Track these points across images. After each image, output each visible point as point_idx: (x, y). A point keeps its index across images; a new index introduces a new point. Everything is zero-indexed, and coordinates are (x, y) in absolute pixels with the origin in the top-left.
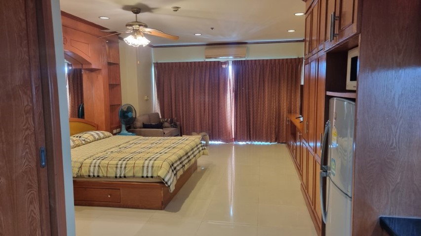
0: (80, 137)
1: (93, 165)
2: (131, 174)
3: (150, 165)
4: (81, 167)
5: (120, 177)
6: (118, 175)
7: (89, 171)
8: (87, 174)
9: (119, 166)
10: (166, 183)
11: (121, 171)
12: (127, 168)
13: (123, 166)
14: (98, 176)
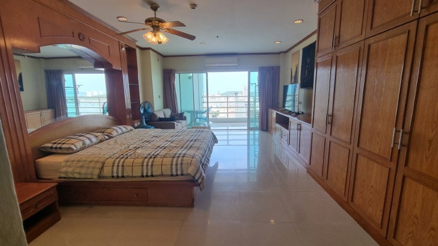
0: (103, 132)
1: (116, 165)
2: (159, 173)
3: (179, 162)
4: (102, 167)
5: (147, 176)
6: (145, 174)
7: (113, 172)
8: (110, 175)
9: (145, 164)
10: (197, 181)
11: (147, 169)
12: (154, 166)
13: (150, 164)
14: (123, 177)
